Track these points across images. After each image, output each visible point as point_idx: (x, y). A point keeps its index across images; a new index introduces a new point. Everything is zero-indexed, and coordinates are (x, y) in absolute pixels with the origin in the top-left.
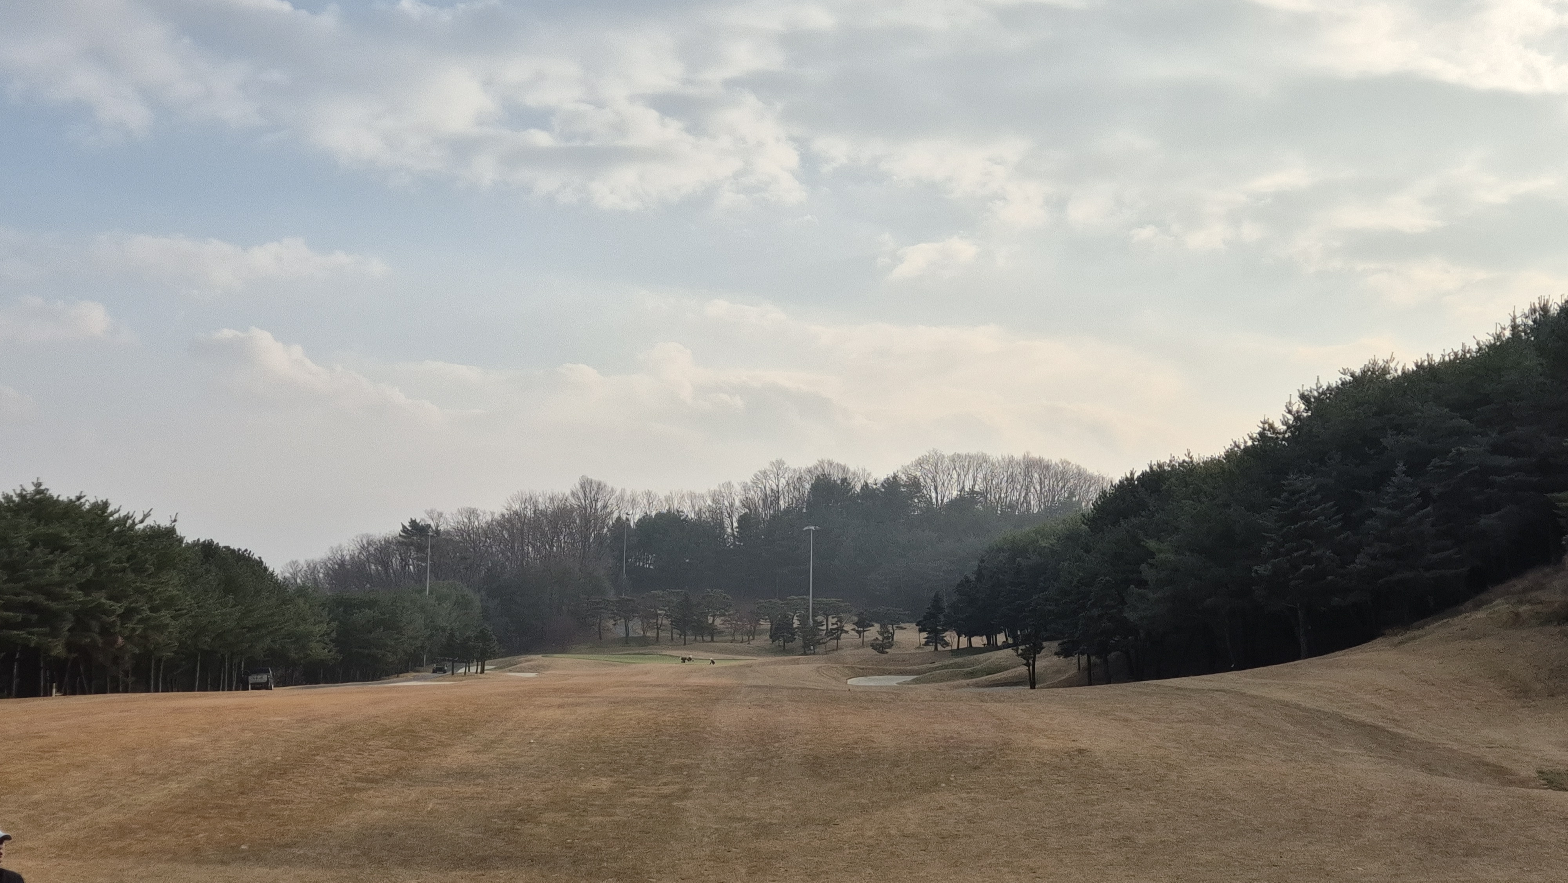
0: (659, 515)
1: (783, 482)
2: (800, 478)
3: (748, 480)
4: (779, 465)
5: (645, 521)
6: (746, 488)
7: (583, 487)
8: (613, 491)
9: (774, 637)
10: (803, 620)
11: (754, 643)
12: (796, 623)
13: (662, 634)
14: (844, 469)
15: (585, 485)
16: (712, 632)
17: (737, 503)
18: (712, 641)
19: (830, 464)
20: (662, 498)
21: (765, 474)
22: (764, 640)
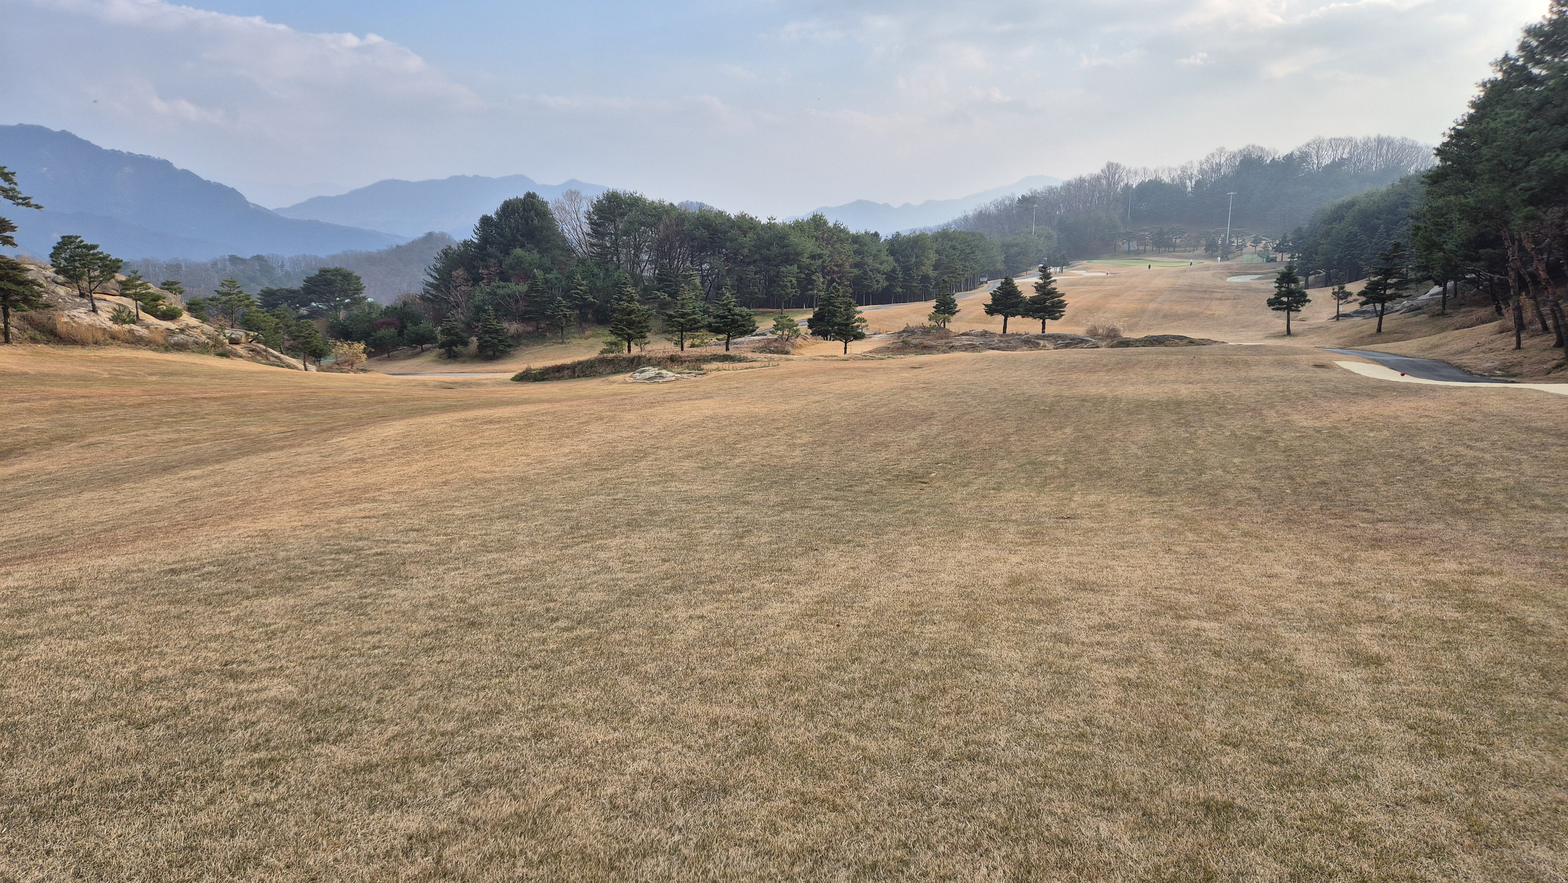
0: (1150, 182)
1: (1223, 160)
2: (1234, 157)
3: (1203, 158)
4: (1221, 151)
5: (1142, 186)
6: (1201, 164)
7: (1108, 167)
8: (1124, 168)
9: (1206, 250)
10: (1224, 240)
11: (1196, 252)
12: (1220, 242)
13: (1147, 248)
14: (1262, 149)
15: (1110, 166)
16: (1174, 246)
17: (1195, 172)
18: (1174, 251)
19: (1253, 147)
20: (1152, 171)
21: (1213, 155)
22: (1201, 251)
